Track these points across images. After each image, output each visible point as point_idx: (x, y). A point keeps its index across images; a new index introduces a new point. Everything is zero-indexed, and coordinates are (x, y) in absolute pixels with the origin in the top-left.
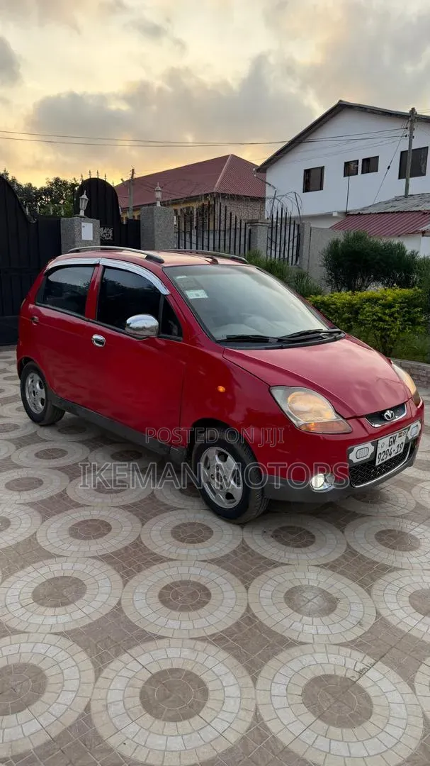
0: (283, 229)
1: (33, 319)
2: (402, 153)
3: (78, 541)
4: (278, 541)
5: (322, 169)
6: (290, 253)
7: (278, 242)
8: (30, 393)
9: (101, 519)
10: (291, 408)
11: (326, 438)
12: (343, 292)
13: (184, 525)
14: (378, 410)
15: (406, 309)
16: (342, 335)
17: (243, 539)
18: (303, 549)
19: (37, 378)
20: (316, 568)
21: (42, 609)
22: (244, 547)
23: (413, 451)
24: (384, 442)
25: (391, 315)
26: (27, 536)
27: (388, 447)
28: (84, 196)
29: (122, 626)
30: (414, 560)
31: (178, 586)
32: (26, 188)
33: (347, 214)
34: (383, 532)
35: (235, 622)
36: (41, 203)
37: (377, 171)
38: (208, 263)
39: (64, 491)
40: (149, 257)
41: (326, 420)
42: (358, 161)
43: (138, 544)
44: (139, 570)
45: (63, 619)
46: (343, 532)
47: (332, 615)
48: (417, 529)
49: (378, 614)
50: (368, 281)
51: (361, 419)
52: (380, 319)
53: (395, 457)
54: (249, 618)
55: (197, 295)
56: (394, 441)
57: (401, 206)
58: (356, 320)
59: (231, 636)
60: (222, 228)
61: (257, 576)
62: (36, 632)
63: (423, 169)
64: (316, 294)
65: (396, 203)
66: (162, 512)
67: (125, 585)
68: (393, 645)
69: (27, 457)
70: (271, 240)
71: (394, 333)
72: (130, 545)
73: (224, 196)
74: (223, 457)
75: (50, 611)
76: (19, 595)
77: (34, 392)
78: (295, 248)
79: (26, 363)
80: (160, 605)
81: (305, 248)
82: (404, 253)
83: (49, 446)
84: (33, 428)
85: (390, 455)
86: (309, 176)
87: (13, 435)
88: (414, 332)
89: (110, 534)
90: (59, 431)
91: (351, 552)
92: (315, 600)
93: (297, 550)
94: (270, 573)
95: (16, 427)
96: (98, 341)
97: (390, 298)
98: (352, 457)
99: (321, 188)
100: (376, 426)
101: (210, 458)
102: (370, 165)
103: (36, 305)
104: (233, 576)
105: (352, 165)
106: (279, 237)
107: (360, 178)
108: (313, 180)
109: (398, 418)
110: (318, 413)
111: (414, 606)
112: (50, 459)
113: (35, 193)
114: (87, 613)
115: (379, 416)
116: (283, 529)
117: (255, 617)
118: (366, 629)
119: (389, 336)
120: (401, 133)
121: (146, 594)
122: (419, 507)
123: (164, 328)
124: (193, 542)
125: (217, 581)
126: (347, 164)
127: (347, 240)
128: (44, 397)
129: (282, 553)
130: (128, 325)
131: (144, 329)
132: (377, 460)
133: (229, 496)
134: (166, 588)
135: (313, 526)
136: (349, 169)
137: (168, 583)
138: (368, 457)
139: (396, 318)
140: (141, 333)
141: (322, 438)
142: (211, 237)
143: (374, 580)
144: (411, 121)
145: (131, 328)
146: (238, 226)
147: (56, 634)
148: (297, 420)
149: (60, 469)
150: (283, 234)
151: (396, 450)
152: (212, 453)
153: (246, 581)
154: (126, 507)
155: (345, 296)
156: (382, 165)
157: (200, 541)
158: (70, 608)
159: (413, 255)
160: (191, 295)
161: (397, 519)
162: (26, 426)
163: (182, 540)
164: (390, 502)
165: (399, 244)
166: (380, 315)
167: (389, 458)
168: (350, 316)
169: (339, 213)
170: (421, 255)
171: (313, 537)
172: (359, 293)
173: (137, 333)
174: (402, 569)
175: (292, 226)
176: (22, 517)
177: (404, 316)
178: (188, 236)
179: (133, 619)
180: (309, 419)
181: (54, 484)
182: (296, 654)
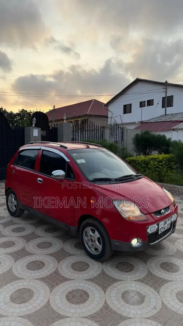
0: (116, 130)
1: (13, 171)
2: (163, 98)
3: (31, 271)
4: (118, 269)
5: (131, 105)
6: (119, 139)
7: (114, 135)
8: (10, 203)
9: (40, 260)
10: (121, 210)
11: (137, 223)
12: (141, 156)
13: (76, 263)
14: (158, 210)
15: (168, 163)
16: (142, 176)
17: (103, 269)
18: (129, 273)
19: (13, 196)
20: (135, 281)
21: (14, 305)
22: (103, 273)
23: (174, 226)
24: (162, 224)
25: (162, 165)
26: (8, 269)
27: (163, 225)
28: (35, 119)
29: (50, 312)
30: (177, 277)
31: (74, 292)
32: (10, 113)
33: (142, 122)
34: (163, 263)
35: (100, 309)
36: (16, 119)
37: (153, 105)
38: (86, 148)
39: (24, 247)
40: (61, 146)
41: (137, 215)
42: (145, 101)
43: (56, 272)
44: (57, 284)
45: (24, 309)
46: (146, 264)
47: (142, 305)
48: (178, 262)
49: (163, 303)
50: (152, 150)
51: (151, 214)
52: (157, 167)
53: (167, 229)
54: (106, 307)
55: (81, 161)
56: (166, 223)
57: (164, 119)
58: (147, 167)
59: (98, 316)
60: (91, 129)
61: (109, 286)
62: (12, 316)
63: (172, 104)
64: (130, 157)
65: (161, 118)
66: (67, 256)
67: (51, 292)
68: (170, 318)
69: (8, 231)
70: (111, 134)
71: (163, 173)
72: (53, 273)
73: (91, 116)
74: (93, 231)
75: (18, 305)
76: (4, 298)
77: (12, 202)
78: (121, 137)
79: (8, 189)
80: (67, 302)
81: (125, 137)
82: (166, 139)
83: (18, 226)
84: (11, 218)
85: (165, 229)
86: (126, 107)
87: (2, 221)
88: (172, 172)
89: (44, 267)
90: (22, 219)
91: (150, 274)
92: (135, 297)
93: (126, 273)
94: (115, 284)
95: (4, 218)
96: (40, 181)
97: (161, 159)
98: (149, 231)
99: (131, 112)
100: (158, 217)
101: (88, 232)
102: (150, 103)
103: (14, 165)
104: (99, 287)
105: (143, 103)
106: (114, 133)
107: (146, 108)
108: (127, 109)
109: (167, 213)
110: (133, 212)
111: (178, 299)
112: (18, 232)
113: (14, 115)
114: (35, 306)
115: (159, 212)
116: (120, 263)
117: (109, 306)
118: (158, 310)
119: (161, 174)
120: (162, 90)
121: (60, 296)
122: (178, 251)
123: (68, 175)
124: (81, 271)
125: (92, 289)
126: (141, 103)
127: (142, 134)
128: (16, 205)
129: (120, 275)
130: (53, 174)
131: (59, 176)
132: (159, 231)
133: (96, 249)
134: (69, 293)
135: (133, 261)
136: (142, 105)
137: (70, 290)
138: (155, 230)
139: (164, 167)
140: (58, 178)
141: (135, 223)
142: (87, 133)
143: (160, 287)
144: (166, 86)
145: (54, 176)
146: (97, 129)
147: (20, 317)
148: (124, 215)
149: (22, 237)
150: (116, 132)
151: (167, 226)
152: (88, 230)
153: (105, 289)
154: (51, 255)
155: (142, 157)
156: (155, 102)
157: (84, 270)
158: (26, 304)
159: (169, 140)
160: (79, 161)
161: (169, 257)
162: (8, 217)
163: (76, 270)
164: (166, 249)
165: (163, 135)
166: (157, 165)
167: (164, 230)
168: (145, 166)
169: (138, 122)
170: (173, 140)
171: (133, 266)
172: (148, 156)
173: (56, 177)
174: (172, 281)
175: (119, 129)
176: (6, 260)
177: (167, 166)
178: (77, 133)
179: (55, 308)
180: (129, 214)
181: (20, 244)
182: (127, 323)
